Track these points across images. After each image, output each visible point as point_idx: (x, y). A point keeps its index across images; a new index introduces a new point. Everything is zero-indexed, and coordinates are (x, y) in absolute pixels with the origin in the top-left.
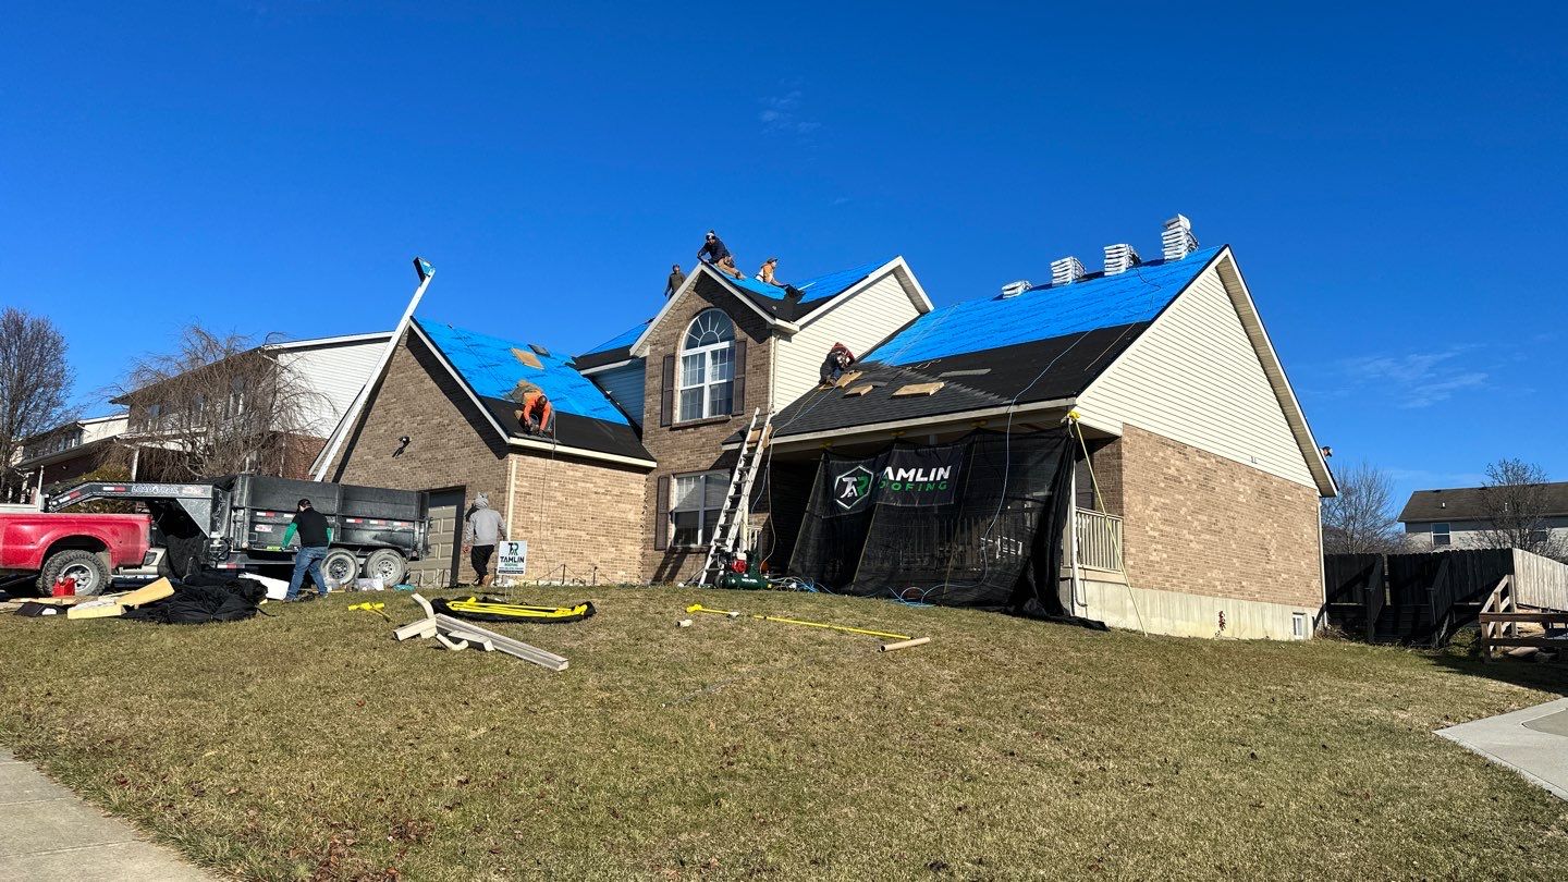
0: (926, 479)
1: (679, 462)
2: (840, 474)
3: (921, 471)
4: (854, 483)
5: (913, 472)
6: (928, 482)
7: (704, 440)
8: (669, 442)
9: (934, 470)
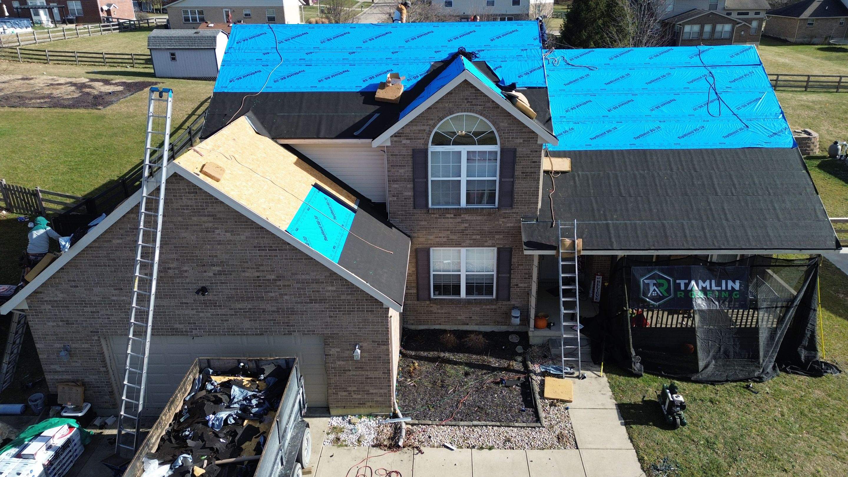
0: (719, 288)
1: (438, 240)
2: (643, 276)
3: (713, 282)
4: (654, 284)
5: (707, 283)
6: (721, 290)
7: (467, 225)
8: (423, 223)
9: (724, 282)
